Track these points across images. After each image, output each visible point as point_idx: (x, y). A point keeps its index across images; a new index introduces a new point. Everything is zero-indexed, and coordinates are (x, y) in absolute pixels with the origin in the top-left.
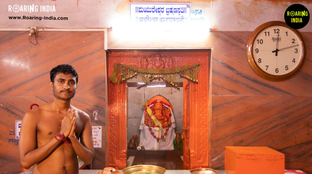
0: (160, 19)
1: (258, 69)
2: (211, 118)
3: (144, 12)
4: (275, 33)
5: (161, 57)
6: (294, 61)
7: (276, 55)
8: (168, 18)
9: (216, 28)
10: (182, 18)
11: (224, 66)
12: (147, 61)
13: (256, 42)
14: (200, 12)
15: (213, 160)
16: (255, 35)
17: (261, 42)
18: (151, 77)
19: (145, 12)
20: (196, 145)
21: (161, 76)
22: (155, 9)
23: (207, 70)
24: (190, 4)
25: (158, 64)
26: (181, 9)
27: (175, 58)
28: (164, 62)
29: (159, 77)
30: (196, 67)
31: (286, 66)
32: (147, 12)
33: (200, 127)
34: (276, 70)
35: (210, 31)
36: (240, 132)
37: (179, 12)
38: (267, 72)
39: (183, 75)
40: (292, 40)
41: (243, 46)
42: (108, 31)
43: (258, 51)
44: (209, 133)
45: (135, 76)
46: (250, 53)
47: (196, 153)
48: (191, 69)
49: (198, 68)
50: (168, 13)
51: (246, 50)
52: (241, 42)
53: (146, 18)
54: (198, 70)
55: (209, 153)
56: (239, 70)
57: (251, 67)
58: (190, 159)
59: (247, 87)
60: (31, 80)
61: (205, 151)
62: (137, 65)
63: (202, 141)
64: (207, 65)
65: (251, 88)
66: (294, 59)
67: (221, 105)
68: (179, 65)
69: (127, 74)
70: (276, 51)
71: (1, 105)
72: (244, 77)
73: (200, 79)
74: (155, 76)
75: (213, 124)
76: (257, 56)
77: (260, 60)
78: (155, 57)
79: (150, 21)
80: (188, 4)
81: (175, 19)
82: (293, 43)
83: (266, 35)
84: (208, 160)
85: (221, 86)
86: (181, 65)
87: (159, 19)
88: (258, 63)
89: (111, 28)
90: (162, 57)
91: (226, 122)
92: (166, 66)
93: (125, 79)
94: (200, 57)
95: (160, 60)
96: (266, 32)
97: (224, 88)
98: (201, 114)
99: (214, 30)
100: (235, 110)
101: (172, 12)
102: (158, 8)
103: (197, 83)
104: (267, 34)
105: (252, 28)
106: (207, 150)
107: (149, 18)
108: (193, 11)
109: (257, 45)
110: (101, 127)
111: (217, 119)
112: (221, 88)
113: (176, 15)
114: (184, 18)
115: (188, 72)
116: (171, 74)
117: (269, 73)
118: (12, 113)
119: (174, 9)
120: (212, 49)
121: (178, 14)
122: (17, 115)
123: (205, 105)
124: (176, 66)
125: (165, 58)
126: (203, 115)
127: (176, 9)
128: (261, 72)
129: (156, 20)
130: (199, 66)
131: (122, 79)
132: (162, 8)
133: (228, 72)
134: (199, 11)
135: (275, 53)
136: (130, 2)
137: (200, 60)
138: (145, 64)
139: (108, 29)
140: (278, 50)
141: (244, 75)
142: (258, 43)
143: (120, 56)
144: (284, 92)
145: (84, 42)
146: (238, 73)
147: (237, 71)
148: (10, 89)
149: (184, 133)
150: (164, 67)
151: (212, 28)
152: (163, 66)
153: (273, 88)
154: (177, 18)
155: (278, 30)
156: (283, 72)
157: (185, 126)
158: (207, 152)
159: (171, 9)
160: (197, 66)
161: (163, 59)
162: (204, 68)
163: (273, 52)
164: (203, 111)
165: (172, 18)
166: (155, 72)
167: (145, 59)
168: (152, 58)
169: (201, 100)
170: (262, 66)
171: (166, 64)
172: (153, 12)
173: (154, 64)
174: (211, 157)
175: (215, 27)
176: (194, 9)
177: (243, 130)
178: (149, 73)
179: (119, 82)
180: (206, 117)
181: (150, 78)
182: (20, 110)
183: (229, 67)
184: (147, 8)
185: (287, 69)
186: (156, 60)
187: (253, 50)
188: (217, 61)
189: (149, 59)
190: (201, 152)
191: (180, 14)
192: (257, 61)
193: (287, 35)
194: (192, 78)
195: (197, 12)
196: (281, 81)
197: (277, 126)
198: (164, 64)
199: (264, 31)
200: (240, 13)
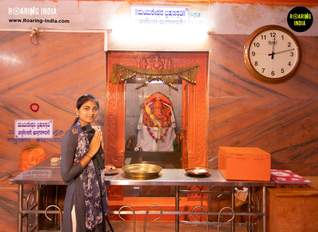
0: (160, 22)
1: (255, 72)
2: (208, 118)
3: (143, 14)
4: (271, 36)
5: (159, 57)
6: (290, 64)
7: (273, 58)
8: (167, 21)
9: (214, 31)
10: (181, 21)
11: (221, 68)
12: (146, 61)
13: (253, 45)
14: (199, 15)
15: (209, 161)
16: (252, 39)
17: (258, 46)
18: (150, 78)
19: (145, 14)
20: (194, 146)
21: (160, 77)
22: (154, 11)
23: (205, 71)
24: (189, 7)
25: (156, 66)
26: (179, 12)
27: (174, 59)
28: (162, 63)
29: (157, 78)
30: (194, 69)
31: (282, 69)
32: (147, 14)
33: (198, 128)
34: (272, 73)
35: (208, 34)
36: (237, 133)
37: (178, 15)
38: (263, 74)
39: (181, 76)
40: (288, 43)
41: (240, 49)
42: (108, 33)
43: (255, 54)
44: (206, 135)
45: (134, 77)
46: (247, 56)
47: (193, 153)
48: (189, 70)
49: (196, 69)
50: (167, 16)
51: (243, 53)
52: (238, 45)
53: (146, 20)
54: (197, 72)
55: (206, 154)
56: (236, 72)
57: (248, 69)
58: (187, 159)
59: (244, 89)
60: (31, 80)
61: (202, 152)
62: (136, 65)
63: (200, 142)
64: (205, 67)
65: (248, 90)
66: (290, 62)
67: (218, 107)
68: (177, 66)
69: (126, 74)
70: (273, 55)
71: (1, 104)
72: (241, 79)
73: (198, 80)
74: (154, 77)
75: (210, 125)
76: (253, 59)
77: (256, 63)
78: (153, 58)
79: (150, 23)
80: (187, 7)
81: (174, 22)
82: (289, 46)
83: (262, 39)
84: (205, 161)
85: (219, 88)
86: (180, 66)
87: (158, 21)
88: (254, 66)
89: (111, 30)
90: (161, 59)
91: (222, 123)
92: (165, 67)
93: (124, 80)
94: (198, 59)
95: (159, 61)
96: (262, 36)
97: (221, 90)
98: (199, 115)
99: (212, 32)
100: (232, 111)
101: (171, 15)
102: (158, 11)
103: (195, 84)
104: (264, 37)
105: (249, 31)
106: (204, 151)
107: (149, 21)
108: (191, 15)
109: (253, 49)
110: (99, 127)
111: (214, 120)
112: (219, 90)
113: (175, 18)
114: (182, 21)
115: (186, 73)
116: (169, 75)
117: (265, 75)
118: (12, 112)
119: (173, 12)
120: (210, 51)
121: (177, 16)
122: (17, 115)
123: (203, 106)
124: (175, 67)
125: (164, 59)
126: (200, 116)
127: (175, 12)
128: (258, 74)
129: (155, 23)
130: (197, 67)
131: (121, 80)
132: (161, 11)
133: (226, 74)
134: (197, 14)
135: (271, 56)
136: (130, 5)
137: (198, 62)
138: (144, 65)
139: (108, 30)
140: (275, 54)
141: (241, 78)
142: (255, 46)
143: (119, 57)
144: (280, 94)
145: (84, 43)
146: (234, 75)
147: (234, 73)
148: (10, 89)
149: (182, 134)
150: (163, 68)
151: (210, 31)
152: (161, 67)
153: (269, 90)
154: (175, 21)
155: (274, 34)
156: (278, 75)
157: (184, 127)
158: (205, 154)
159: (170, 12)
160: (196, 67)
161: (162, 60)
162: (203, 70)
163: (269, 55)
164: (201, 112)
165: (171, 21)
166: (153, 73)
167: (144, 60)
168: (151, 59)
169: (199, 101)
170: (259, 69)
171: (165, 64)
172: (153, 15)
173: (153, 65)
174: (208, 158)
175: (212, 30)
176: (193, 12)
177: (239, 131)
178: (147, 74)
179: (118, 82)
180: (204, 118)
181: (148, 78)
182: (19, 110)
183: (227, 70)
184: (147, 11)
185: (282, 72)
186: (155, 61)
187: (250, 53)
188: (214, 63)
189: (148, 60)
190: (199, 153)
191: (178, 16)
192: (253, 64)
193: (283, 39)
194: (190, 79)
195: (195, 15)
196: (277, 84)
197: (272, 128)
198: (163, 65)
199: (260, 35)
200: (238, 17)
